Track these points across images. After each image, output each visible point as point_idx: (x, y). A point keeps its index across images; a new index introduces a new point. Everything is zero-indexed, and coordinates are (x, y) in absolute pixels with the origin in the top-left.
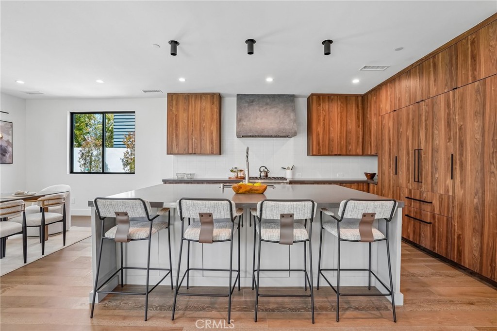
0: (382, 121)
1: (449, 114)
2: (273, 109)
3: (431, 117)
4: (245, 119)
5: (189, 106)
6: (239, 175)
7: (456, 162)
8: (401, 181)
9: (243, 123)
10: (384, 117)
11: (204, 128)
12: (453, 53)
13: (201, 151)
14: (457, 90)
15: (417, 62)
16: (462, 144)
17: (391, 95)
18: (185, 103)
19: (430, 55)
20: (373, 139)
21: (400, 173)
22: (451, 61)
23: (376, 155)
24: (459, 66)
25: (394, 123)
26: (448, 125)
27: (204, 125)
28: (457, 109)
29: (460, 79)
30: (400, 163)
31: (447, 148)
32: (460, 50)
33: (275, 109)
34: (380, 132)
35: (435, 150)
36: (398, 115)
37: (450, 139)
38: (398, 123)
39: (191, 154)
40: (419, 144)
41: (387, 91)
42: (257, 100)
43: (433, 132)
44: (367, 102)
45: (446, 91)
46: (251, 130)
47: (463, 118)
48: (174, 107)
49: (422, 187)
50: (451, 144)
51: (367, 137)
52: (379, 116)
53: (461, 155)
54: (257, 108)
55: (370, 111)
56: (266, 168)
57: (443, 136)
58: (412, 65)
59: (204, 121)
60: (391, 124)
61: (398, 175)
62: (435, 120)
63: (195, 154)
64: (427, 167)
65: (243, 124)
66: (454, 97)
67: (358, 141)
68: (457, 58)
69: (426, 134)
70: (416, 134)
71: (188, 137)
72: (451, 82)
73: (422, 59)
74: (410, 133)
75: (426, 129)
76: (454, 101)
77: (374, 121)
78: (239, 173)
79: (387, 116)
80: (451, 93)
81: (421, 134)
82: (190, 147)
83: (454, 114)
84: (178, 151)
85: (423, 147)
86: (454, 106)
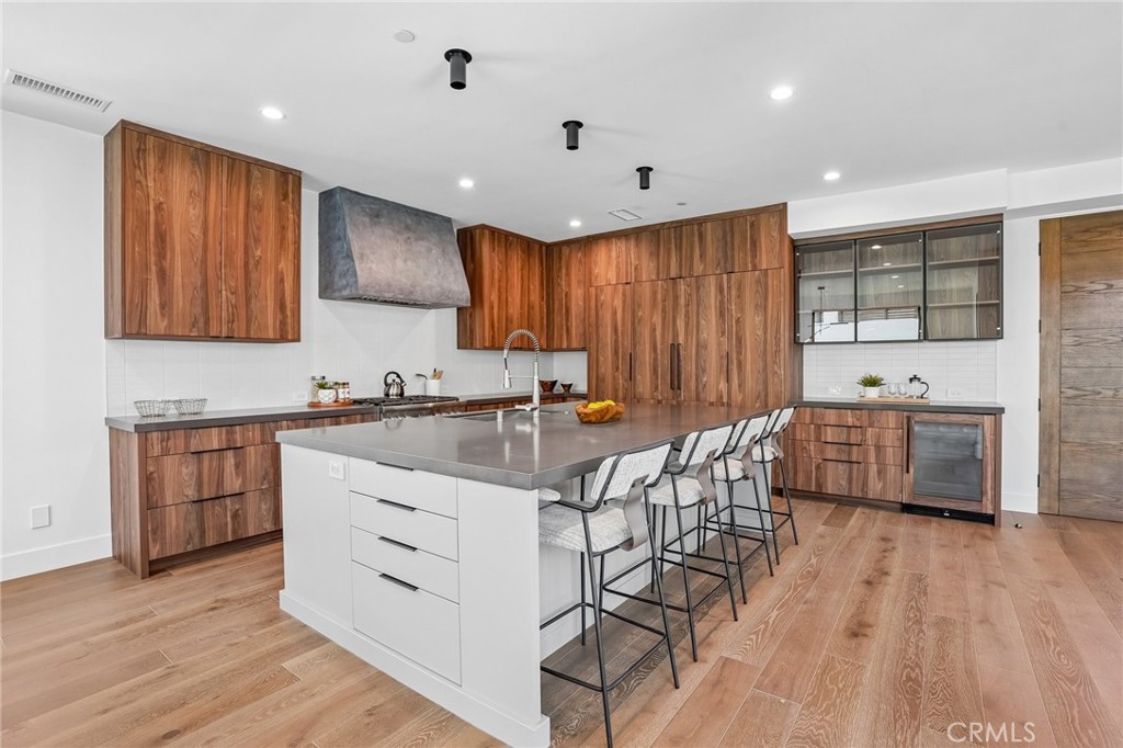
0: (596, 295)
1: (722, 302)
2: (421, 243)
3: (695, 302)
4: (372, 257)
5: (207, 188)
6: (341, 396)
7: (732, 361)
8: (640, 389)
9: (370, 265)
10: (602, 290)
11: (258, 263)
12: (728, 229)
13: (248, 331)
14: (733, 275)
15: (672, 222)
16: (739, 340)
17: (618, 257)
18: (193, 172)
19: (694, 219)
20: (574, 322)
21: (639, 377)
22: (724, 237)
23: (583, 349)
24: (736, 247)
25: (624, 302)
26: (721, 314)
27: (258, 253)
28: (733, 298)
29: (736, 262)
30: (637, 363)
31: (719, 344)
32: (736, 228)
33: (424, 243)
34: (593, 312)
35: (702, 346)
36: (634, 292)
37: (723, 333)
38: (633, 305)
39: (216, 338)
40: (676, 336)
41: (610, 250)
42: (385, 212)
43: (698, 322)
44: (560, 258)
45: (717, 272)
46: (390, 286)
47: (742, 310)
48: (150, 178)
49: (680, 395)
50: (724, 340)
51: (557, 319)
52: (591, 286)
53: (739, 353)
54: (389, 232)
55: (568, 274)
56: (398, 376)
57: (714, 329)
58: (664, 224)
59: (257, 241)
60: (618, 302)
61: (635, 382)
62: (701, 308)
63: (230, 338)
64: (688, 368)
65: (371, 268)
66: (729, 282)
67: (542, 323)
68: (732, 237)
69: (687, 324)
70: (669, 322)
71: (205, 283)
72: (725, 263)
73: (681, 221)
74: (657, 319)
75: (687, 315)
76: (729, 288)
77: (577, 293)
78: (341, 391)
79: (609, 290)
80: (725, 276)
81: (678, 323)
82: (213, 313)
83: (729, 301)
84: (170, 326)
85: (681, 340)
86: (729, 292)
